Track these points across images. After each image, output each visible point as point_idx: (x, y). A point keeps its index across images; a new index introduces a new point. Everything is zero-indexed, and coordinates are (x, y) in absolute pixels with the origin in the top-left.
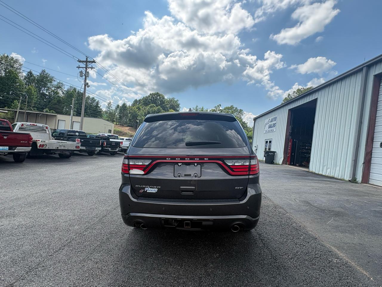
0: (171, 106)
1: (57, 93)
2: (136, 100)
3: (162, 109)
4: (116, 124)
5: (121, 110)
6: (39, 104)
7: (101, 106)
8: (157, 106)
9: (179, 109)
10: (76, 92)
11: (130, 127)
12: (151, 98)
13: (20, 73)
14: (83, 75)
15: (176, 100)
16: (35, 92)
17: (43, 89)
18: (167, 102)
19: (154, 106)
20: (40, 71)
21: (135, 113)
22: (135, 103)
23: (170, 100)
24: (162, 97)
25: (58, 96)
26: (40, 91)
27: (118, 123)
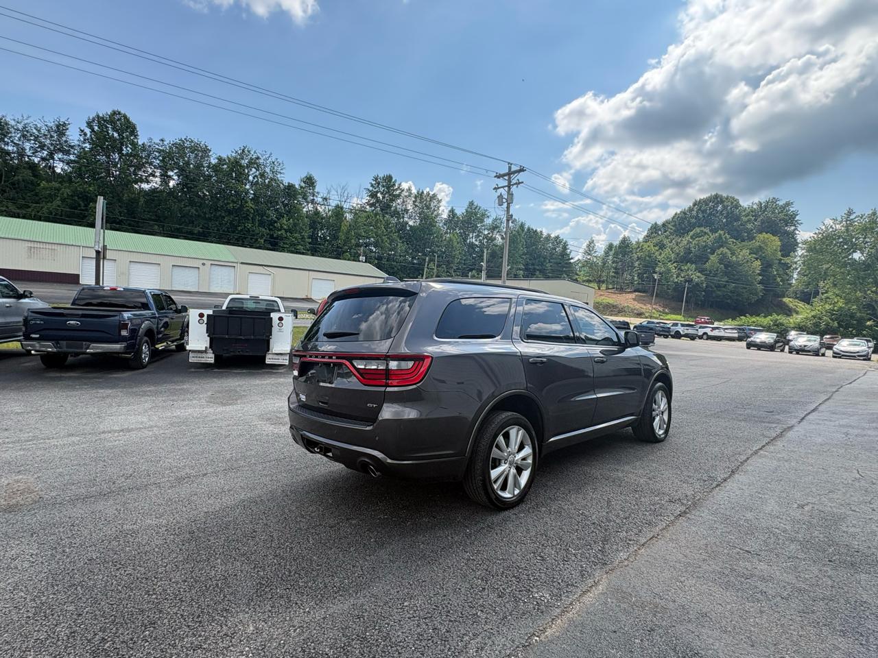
0: (762, 223)
1: (493, 239)
2: (656, 223)
3: (728, 236)
4: (607, 288)
5: (616, 254)
6: (464, 264)
7: (570, 252)
8: (714, 231)
9: (793, 228)
10: (523, 231)
11: (639, 292)
12: (697, 212)
13: (437, 216)
14: (504, 200)
15: (781, 203)
16: (458, 243)
17: (471, 236)
18: (747, 215)
19: (705, 233)
20: (466, 205)
21: (650, 257)
22: (652, 233)
23: (761, 208)
24: (732, 203)
25: (494, 245)
26: (465, 240)
27: (611, 286)
